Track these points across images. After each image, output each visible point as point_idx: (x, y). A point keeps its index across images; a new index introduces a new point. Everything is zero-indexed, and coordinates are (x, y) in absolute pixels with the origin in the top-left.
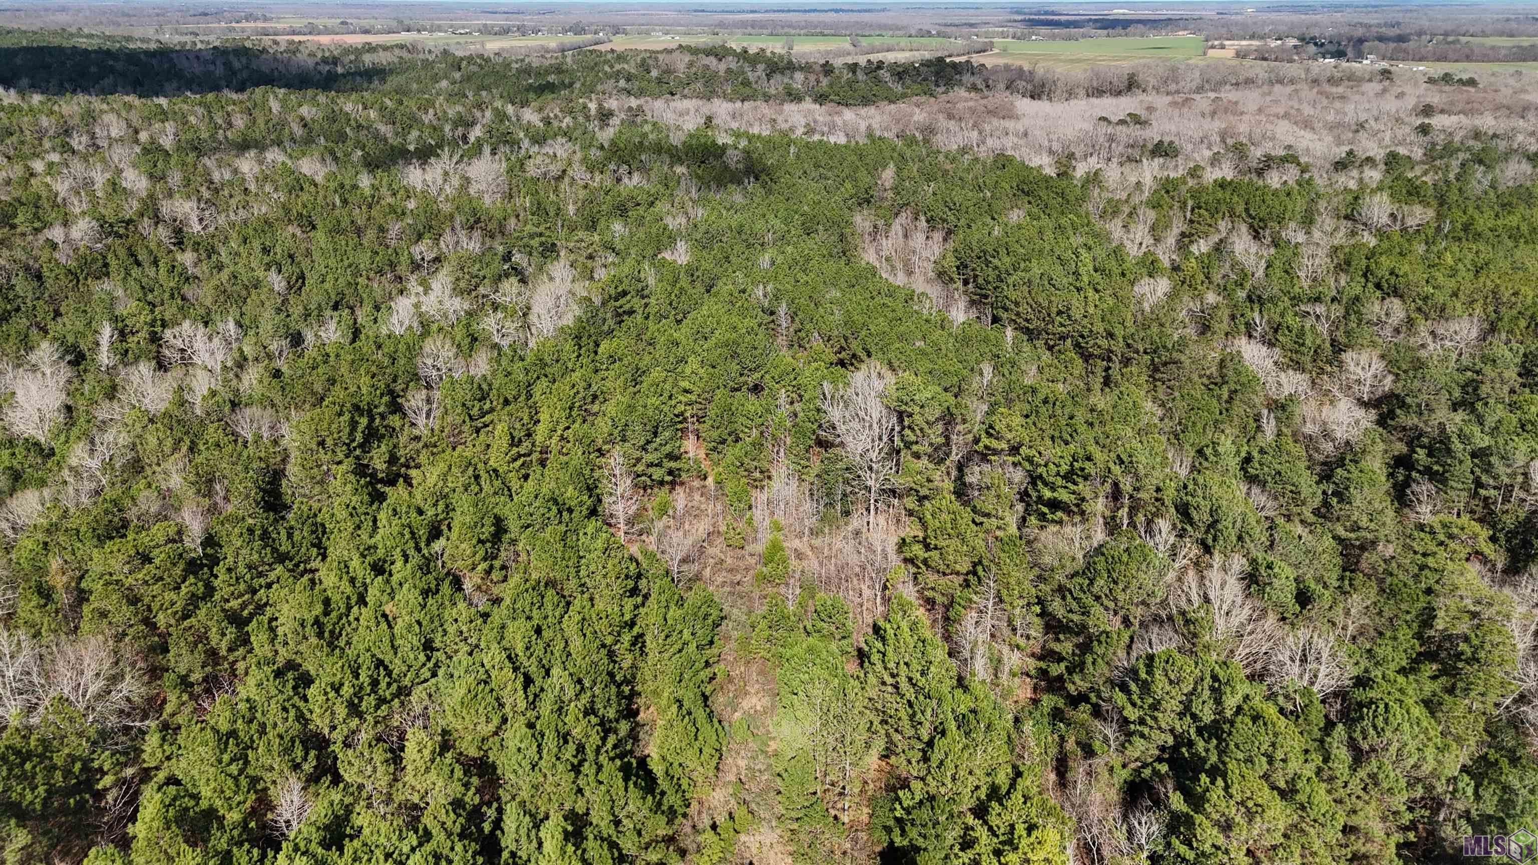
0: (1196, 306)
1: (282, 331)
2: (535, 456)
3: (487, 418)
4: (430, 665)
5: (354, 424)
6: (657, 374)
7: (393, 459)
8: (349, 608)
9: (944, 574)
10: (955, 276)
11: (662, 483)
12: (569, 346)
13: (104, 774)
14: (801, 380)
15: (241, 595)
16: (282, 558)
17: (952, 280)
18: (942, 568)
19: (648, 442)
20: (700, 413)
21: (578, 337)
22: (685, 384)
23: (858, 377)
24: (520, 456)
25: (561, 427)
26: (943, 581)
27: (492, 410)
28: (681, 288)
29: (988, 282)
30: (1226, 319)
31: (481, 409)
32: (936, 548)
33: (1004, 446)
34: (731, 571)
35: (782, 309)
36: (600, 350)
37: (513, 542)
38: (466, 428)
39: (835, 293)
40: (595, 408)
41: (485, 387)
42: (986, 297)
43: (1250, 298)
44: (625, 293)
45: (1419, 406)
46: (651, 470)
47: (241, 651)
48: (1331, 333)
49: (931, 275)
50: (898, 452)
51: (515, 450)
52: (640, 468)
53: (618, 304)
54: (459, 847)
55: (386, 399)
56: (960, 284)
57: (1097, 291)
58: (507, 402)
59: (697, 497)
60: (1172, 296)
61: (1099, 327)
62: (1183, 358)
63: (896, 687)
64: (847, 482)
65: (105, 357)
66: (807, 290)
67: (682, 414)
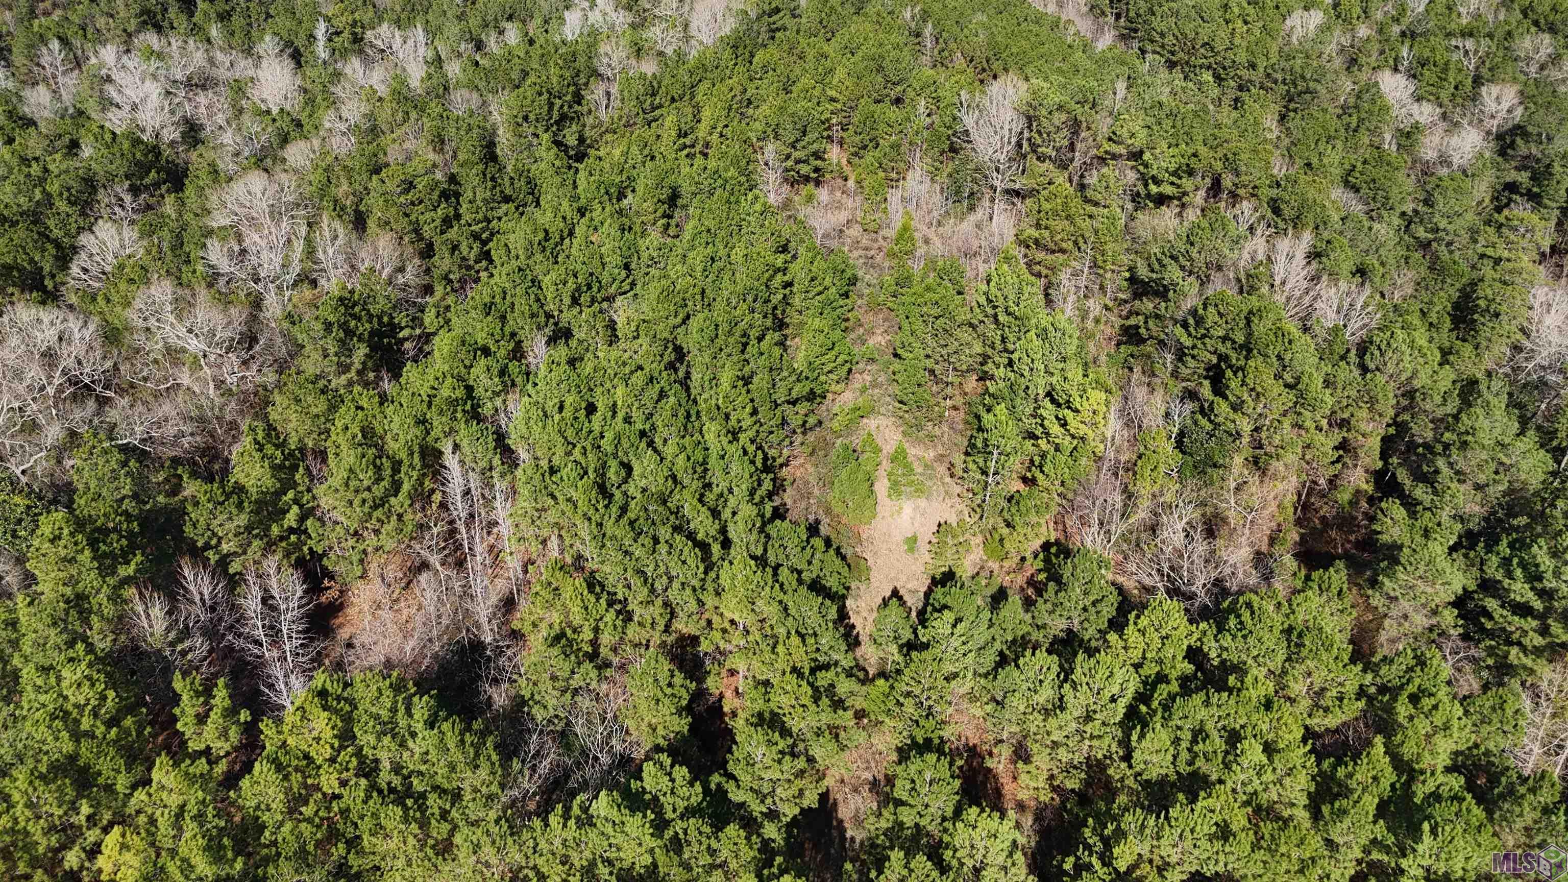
0: (1346, 41)
1: (468, 36)
2: (698, 147)
3: (657, 113)
4: (629, 281)
5: (551, 105)
6: (806, 81)
7: (581, 140)
8: (562, 239)
9: (1053, 252)
10: (1108, 10)
11: (807, 179)
12: (727, 54)
13: (402, 329)
14: (941, 93)
15: (480, 222)
16: (507, 199)
17: (1103, 13)
18: (1051, 245)
19: (797, 141)
20: (845, 121)
21: (735, 47)
22: (833, 93)
23: (995, 88)
24: (685, 146)
25: (721, 125)
26: (1050, 257)
27: (661, 106)
28: (832, 8)
29: (1138, 15)
30: (1375, 55)
31: (652, 104)
32: (1046, 228)
33: (1124, 151)
34: (866, 249)
35: (928, 30)
36: (755, 60)
37: (685, 207)
38: (639, 120)
39: (980, 17)
40: (750, 111)
41: (655, 84)
42: (1136, 31)
43: (1403, 34)
44: (777, 10)
45: (1540, 135)
46: (799, 167)
47: (484, 263)
48: (1477, 68)
49: (1085, 9)
50: (1024, 157)
51: (682, 140)
52: (790, 163)
53: (771, 20)
54: (664, 374)
55: (572, 89)
56: (1111, 19)
57: (1246, 23)
58: (673, 100)
59: (838, 194)
60: (1325, 29)
61: (1242, 57)
62: (1319, 87)
63: (995, 316)
64: (974, 181)
65: (321, 50)
66: (954, 16)
67: (828, 120)
